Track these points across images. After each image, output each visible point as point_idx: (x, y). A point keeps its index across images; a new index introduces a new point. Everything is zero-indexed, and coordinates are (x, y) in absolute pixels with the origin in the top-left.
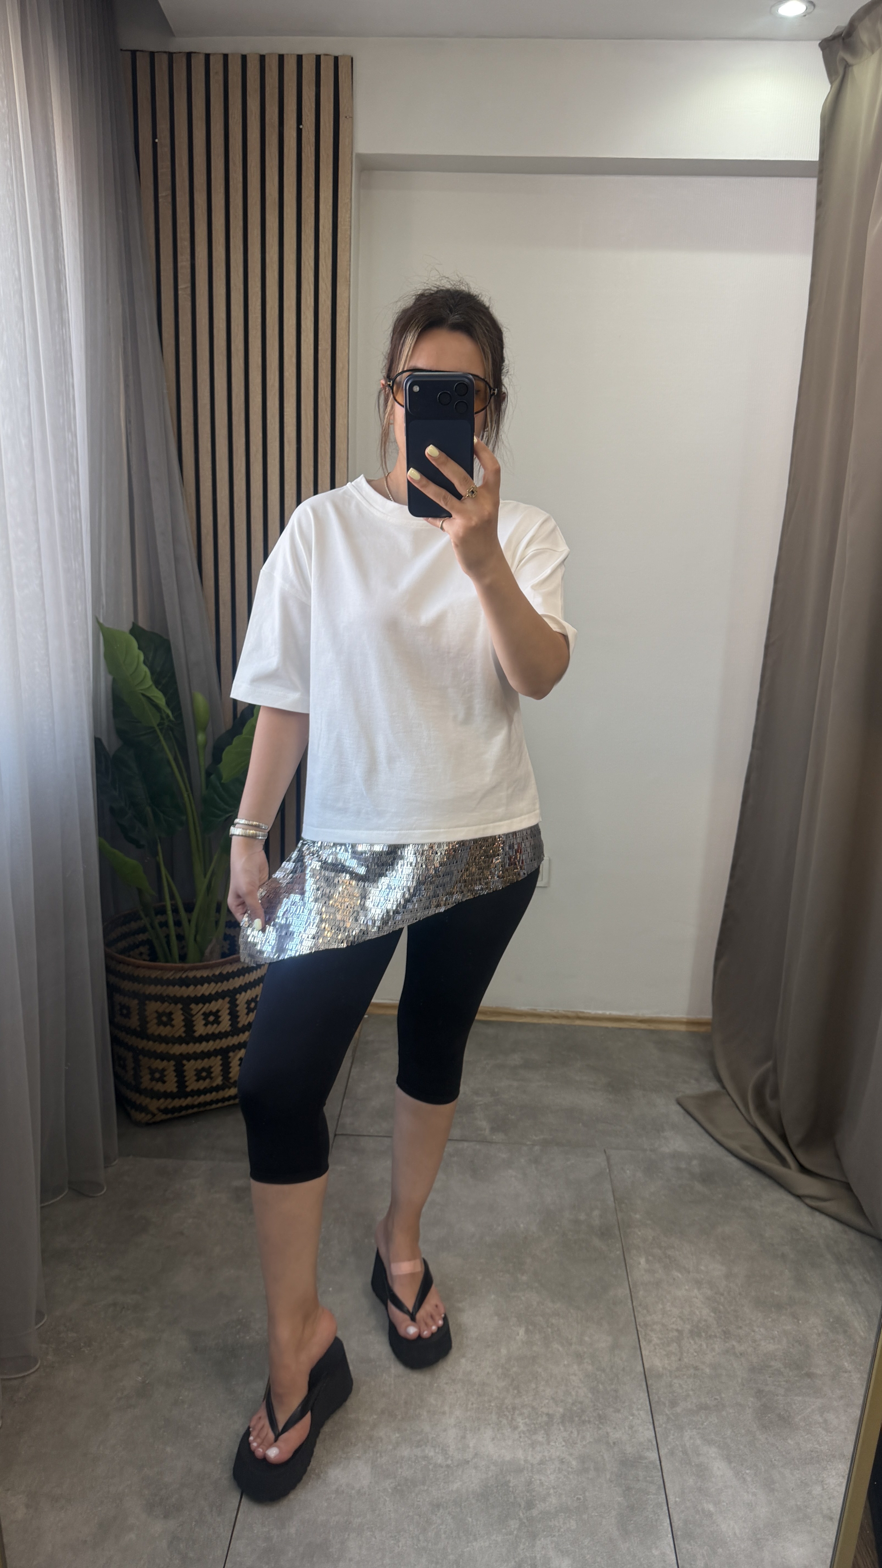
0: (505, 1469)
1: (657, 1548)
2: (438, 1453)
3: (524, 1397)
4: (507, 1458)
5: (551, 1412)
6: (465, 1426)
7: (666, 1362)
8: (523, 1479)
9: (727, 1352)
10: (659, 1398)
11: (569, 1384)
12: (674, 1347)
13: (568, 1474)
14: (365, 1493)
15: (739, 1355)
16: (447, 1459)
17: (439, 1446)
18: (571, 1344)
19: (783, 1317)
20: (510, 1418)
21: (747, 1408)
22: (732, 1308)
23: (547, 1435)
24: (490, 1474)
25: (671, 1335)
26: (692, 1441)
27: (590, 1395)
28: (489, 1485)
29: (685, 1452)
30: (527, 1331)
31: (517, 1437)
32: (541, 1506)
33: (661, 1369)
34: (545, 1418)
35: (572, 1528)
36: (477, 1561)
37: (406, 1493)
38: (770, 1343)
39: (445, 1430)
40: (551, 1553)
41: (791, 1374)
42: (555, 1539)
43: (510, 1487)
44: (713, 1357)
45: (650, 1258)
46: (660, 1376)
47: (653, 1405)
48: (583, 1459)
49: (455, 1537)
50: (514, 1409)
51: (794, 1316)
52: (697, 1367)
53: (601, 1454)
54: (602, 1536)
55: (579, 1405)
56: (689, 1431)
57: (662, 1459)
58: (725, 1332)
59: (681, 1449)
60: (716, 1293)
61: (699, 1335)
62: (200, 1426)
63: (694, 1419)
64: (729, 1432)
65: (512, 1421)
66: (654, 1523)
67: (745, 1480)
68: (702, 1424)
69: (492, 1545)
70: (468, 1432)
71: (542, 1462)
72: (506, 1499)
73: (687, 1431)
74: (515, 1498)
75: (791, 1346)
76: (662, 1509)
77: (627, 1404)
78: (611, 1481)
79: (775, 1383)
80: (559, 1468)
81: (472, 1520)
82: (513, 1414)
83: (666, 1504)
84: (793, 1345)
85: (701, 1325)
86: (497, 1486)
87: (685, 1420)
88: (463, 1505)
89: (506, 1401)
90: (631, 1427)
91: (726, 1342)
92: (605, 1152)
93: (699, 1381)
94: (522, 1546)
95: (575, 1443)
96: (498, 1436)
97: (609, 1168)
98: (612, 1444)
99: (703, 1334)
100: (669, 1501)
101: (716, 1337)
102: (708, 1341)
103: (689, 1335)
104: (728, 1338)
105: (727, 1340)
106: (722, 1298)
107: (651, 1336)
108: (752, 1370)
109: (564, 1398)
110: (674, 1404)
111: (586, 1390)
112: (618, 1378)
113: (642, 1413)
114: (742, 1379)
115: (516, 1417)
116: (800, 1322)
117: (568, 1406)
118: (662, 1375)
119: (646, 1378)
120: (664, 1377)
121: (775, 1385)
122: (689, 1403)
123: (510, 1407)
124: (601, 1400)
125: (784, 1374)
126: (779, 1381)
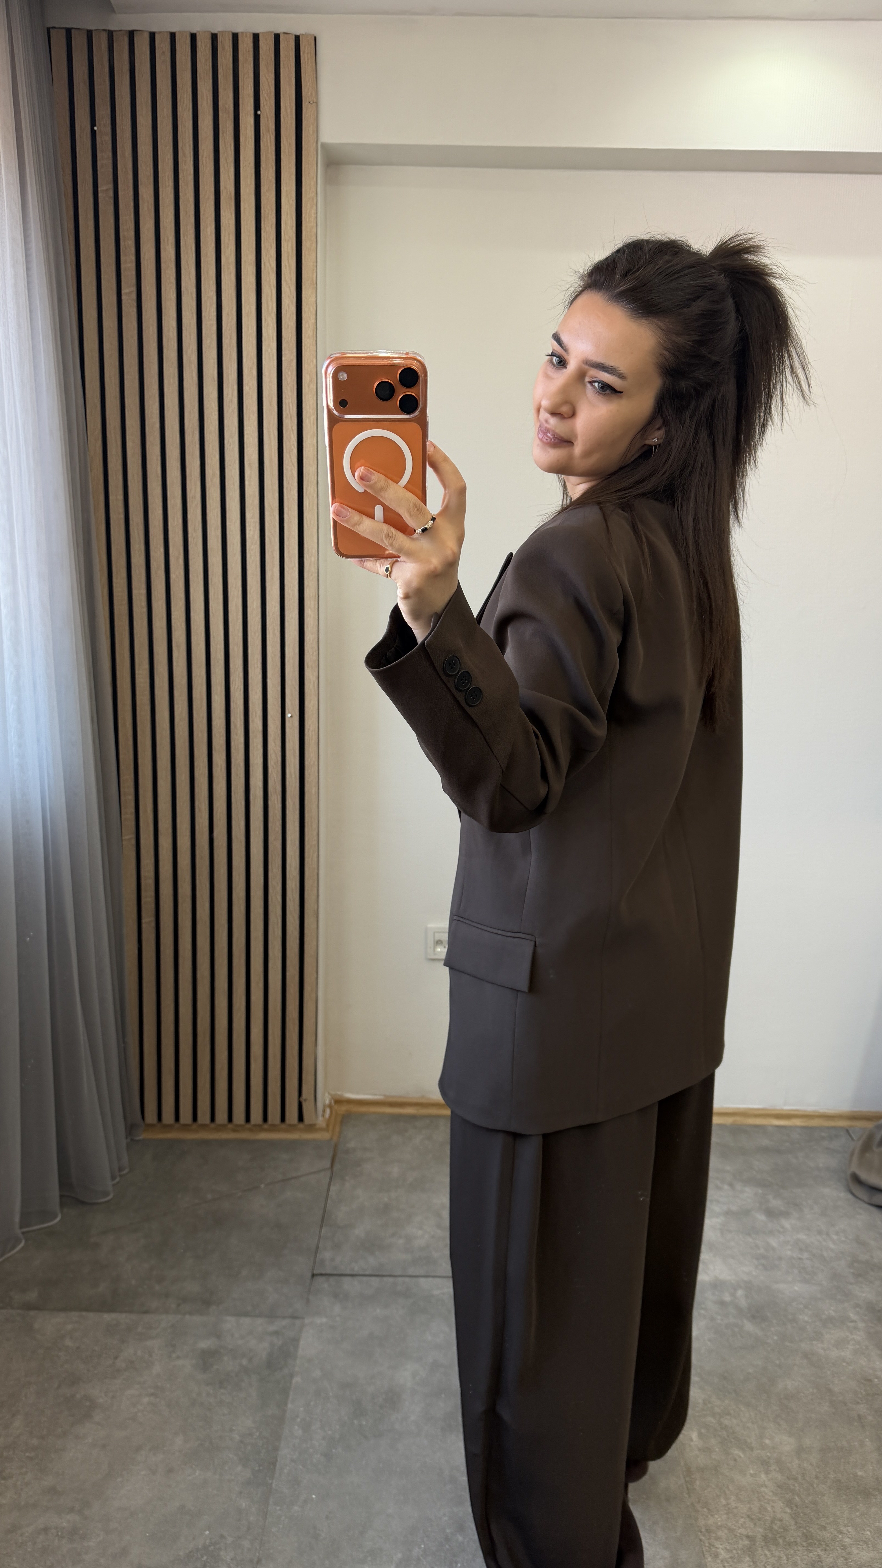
19: (873, 1509)
22: (810, 1498)
25: (741, 1543)
38: (863, 1549)
45: (703, 1431)
58: (806, 1536)
60: (788, 1478)
61: (775, 1543)
85: (776, 1527)
91: (810, 1551)
99: (781, 1541)
101: (796, 1543)
102: (787, 1552)
103: (763, 1544)
104: (810, 1545)
105: (811, 1548)
106: (796, 1485)
107: (716, 1548)
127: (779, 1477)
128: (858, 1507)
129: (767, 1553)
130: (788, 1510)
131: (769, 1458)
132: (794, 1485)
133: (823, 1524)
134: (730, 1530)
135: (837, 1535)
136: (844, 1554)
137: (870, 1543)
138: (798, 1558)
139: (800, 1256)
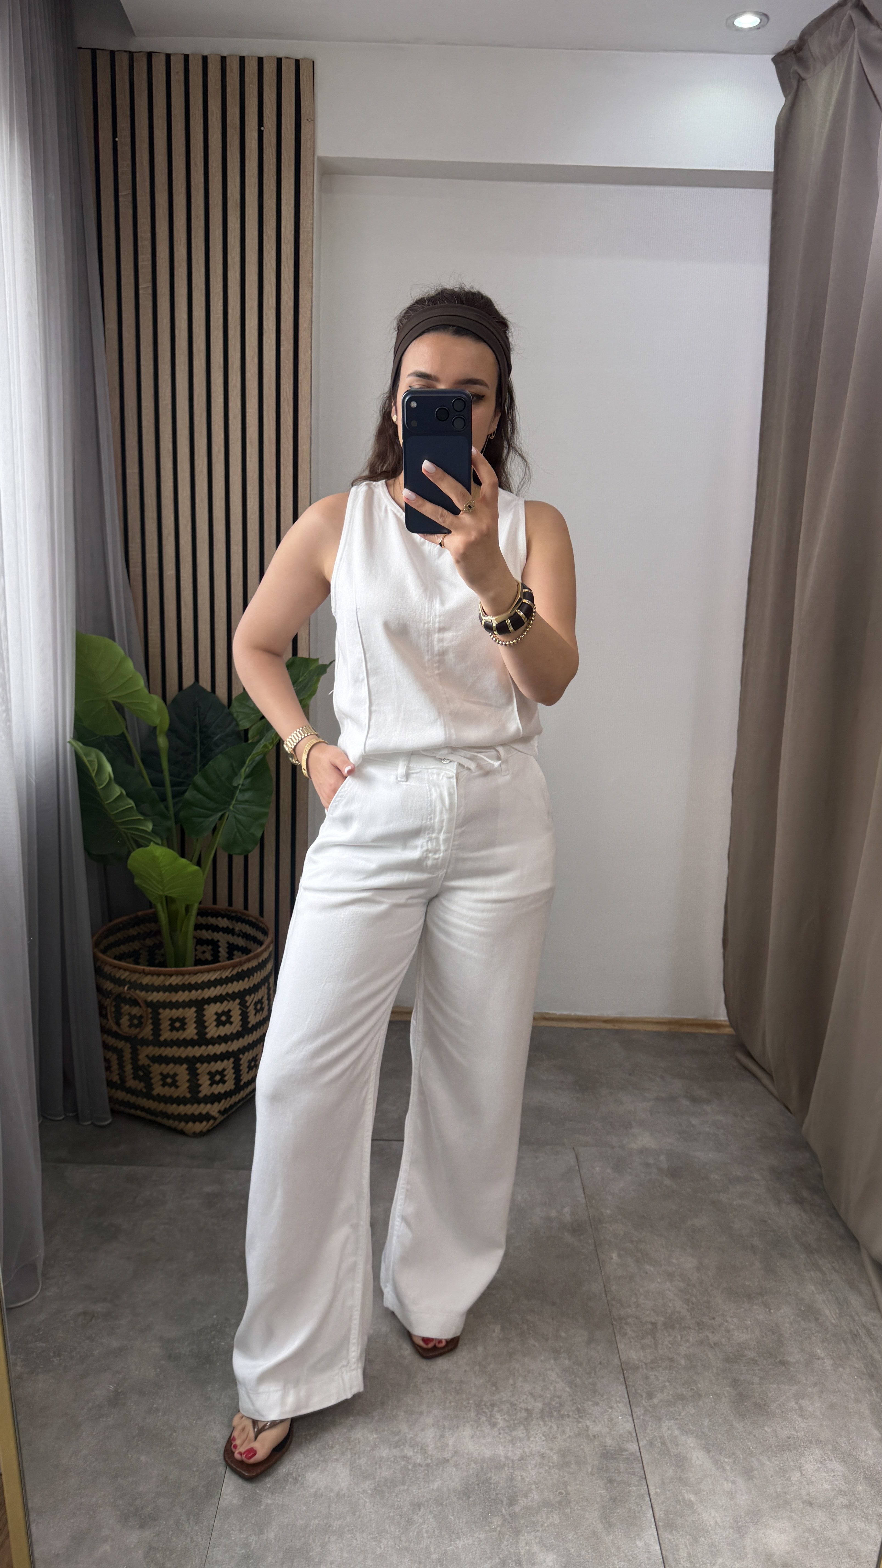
0: (485, 1465)
1: (640, 1540)
2: (417, 1453)
3: (502, 1394)
4: (487, 1456)
5: (530, 1407)
6: (444, 1425)
7: (642, 1354)
8: (504, 1475)
9: (701, 1343)
10: (636, 1390)
11: (547, 1380)
12: (648, 1340)
13: (549, 1468)
14: (344, 1496)
15: (713, 1345)
16: (427, 1458)
17: (418, 1445)
18: (547, 1340)
19: (755, 1307)
20: (489, 1416)
21: (723, 1398)
22: (705, 1299)
23: (527, 1430)
24: (471, 1472)
25: (645, 1327)
26: (670, 1432)
27: (568, 1389)
28: (470, 1483)
29: (663, 1443)
31: (497, 1434)
32: (522, 1502)
33: (637, 1362)
34: (524, 1414)
35: (556, 1522)
36: (460, 1559)
37: (386, 1494)
38: (743, 1332)
39: (423, 1430)
40: (536, 1548)
41: (765, 1361)
42: (539, 1534)
43: (491, 1484)
44: (688, 1348)
45: (622, 1252)
47: (631, 1398)
48: (563, 1453)
49: (438, 1537)
50: (493, 1405)
51: (766, 1305)
52: (672, 1358)
53: (582, 1447)
54: (585, 1529)
55: (557, 1400)
56: (667, 1421)
57: (641, 1450)
58: (698, 1324)
59: (659, 1440)
60: (688, 1285)
61: (673, 1328)
62: (174, 1434)
63: (671, 1409)
64: (707, 1421)
65: (490, 1417)
66: (637, 1515)
67: (724, 1469)
68: (680, 1415)
69: (476, 1543)
70: (447, 1431)
71: (521, 1459)
72: (488, 1496)
73: (665, 1423)
74: (497, 1494)
75: (764, 1335)
76: (645, 1500)
77: (605, 1397)
78: (593, 1475)
79: (750, 1372)
80: (540, 1464)
81: (455, 1518)
82: (492, 1411)
83: (648, 1495)
84: (766, 1334)
85: (674, 1317)
86: (478, 1484)
87: (663, 1411)
88: (444, 1503)
89: (485, 1399)
90: (611, 1420)
91: (700, 1333)
92: (574, 1149)
93: (674, 1373)
94: (505, 1543)
95: (555, 1438)
96: (478, 1433)
97: (578, 1165)
98: (592, 1438)
99: (677, 1326)
100: (650, 1491)
101: (690, 1328)
102: (682, 1333)
103: (663, 1327)
104: (702, 1329)
105: (700, 1331)
106: (695, 1290)
107: (626, 1330)
108: (727, 1360)
109: (542, 1393)
110: (650, 1396)
111: (564, 1385)
112: (595, 1371)
113: (620, 1405)
114: (717, 1368)
115: (495, 1413)
116: (772, 1311)
117: (547, 1401)
118: (638, 1367)
119: (623, 1371)
120: (641, 1370)
121: (749, 1374)
122: (665, 1394)
123: (488, 1404)
124: (579, 1393)
125: (758, 1363)
126: (753, 1370)
127: (682, 1285)
128: (744, 1306)
129: (666, 1334)
130: (685, 1306)
131: (674, 1272)
132: (692, 1290)
133: (714, 1315)
134: (638, 1318)
135: (724, 1323)
136: (728, 1335)
137: (749, 1328)
138: (690, 1337)
139: (717, 1133)
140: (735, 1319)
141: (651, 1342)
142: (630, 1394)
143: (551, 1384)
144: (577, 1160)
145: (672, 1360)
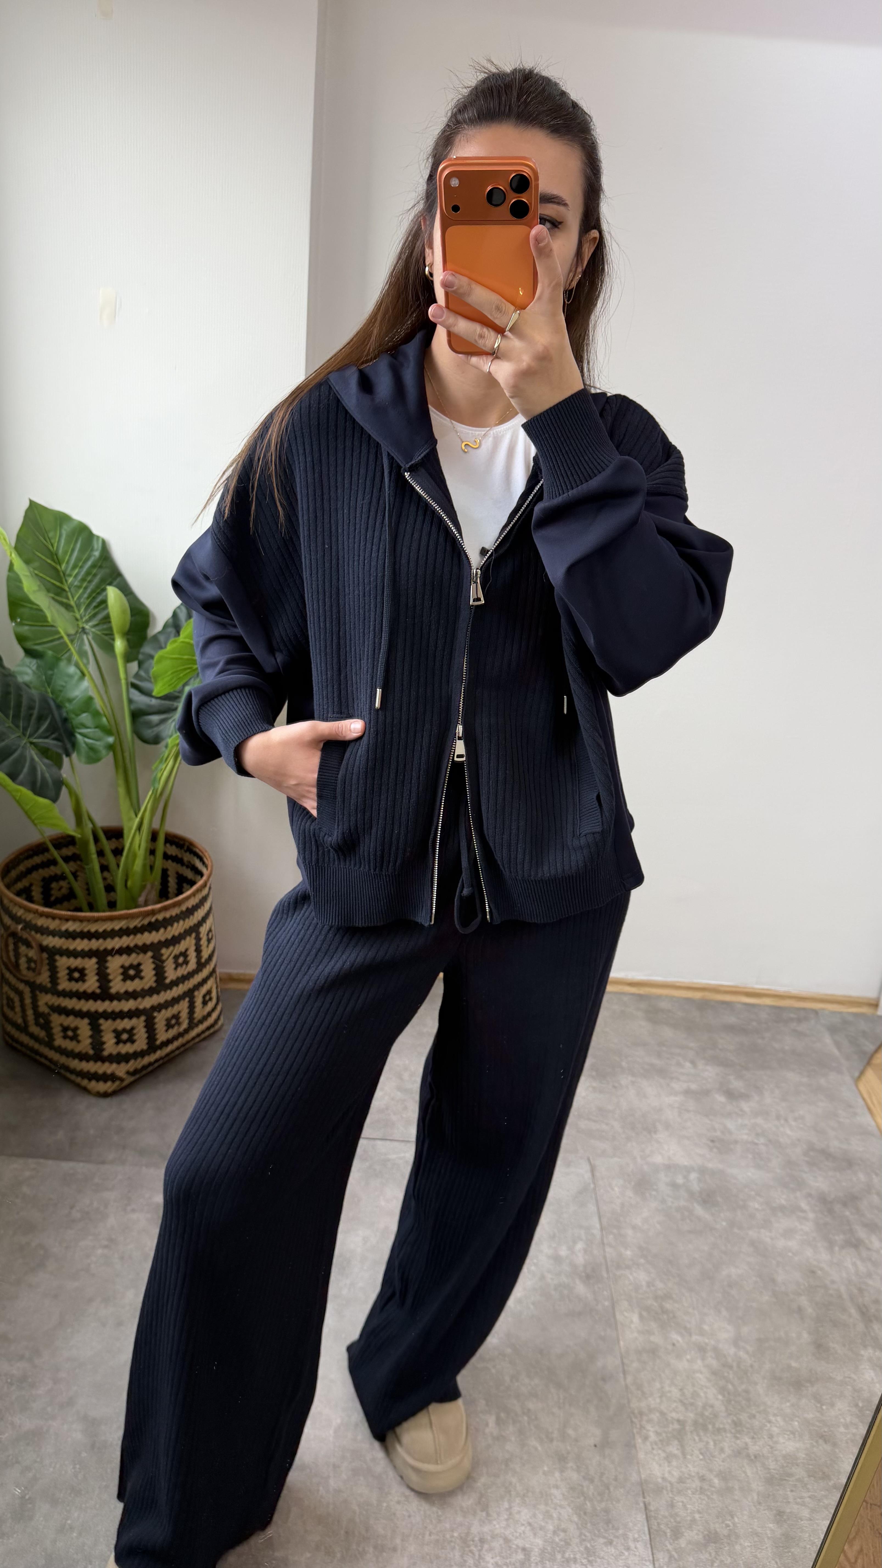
3: (495, 1522)
5: (527, 1546)
7: (667, 1469)
9: (738, 1453)
10: (659, 1524)
11: (550, 1501)
12: (674, 1447)
15: (753, 1458)
18: (551, 1440)
19: (803, 1400)
20: (477, 1557)
21: (766, 1540)
22: (743, 1387)
25: (671, 1427)
27: (575, 1518)
30: (499, 1421)
33: (660, 1480)
38: (789, 1439)
44: (723, 1462)
45: (643, 1313)
46: (659, 1490)
47: (652, 1537)
50: (482, 1541)
51: (817, 1398)
52: (703, 1476)
55: (562, 1535)
58: (735, 1424)
60: (723, 1365)
61: (705, 1428)
63: (702, 1557)
75: (815, 1444)
77: (621, 1532)
82: (480, 1551)
84: (817, 1442)
85: (707, 1414)
91: (738, 1439)
92: (589, 1159)
93: (706, 1499)
97: (594, 1183)
99: (710, 1427)
101: (725, 1430)
102: (716, 1438)
103: (692, 1428)
104: (738, 1432)
105: (738, 1435)
106: (731, 1372)
107: (647, 1430)
108: (770, 1481)
109: (543, 1524)
110: (677, 1534)
111: (570, 1510)
112: (610, 1492)
113: (639, 1545)
114: (758, 1494)
115: (485, 1553)
116: (824, 1407)
117: (549, 1535)
118: (663, 1488)
119: (643, 1493)
120: (665, 1492)
121: (797, 1504)
122: (695, 1532)
123: (476, 1539)
124: (589, 1525)
125: (808, 1486)
126: (801, 1498)
127: (714, 1364)
128: (789, 1398)
129: (697, 1438)
130: (720, 1397)
131: (707, 1344)
132: (728, 1373)
133: (754, 1412)
134: (662, 1414)
135: (766, 1424)
136: (771, 1443)
137: (797, 1433)
138: (725, 1444)
139: (756, 1141)
140: (779, 1419)
141: (678, 1449)
142: (652, 1531)
143: (555, 1509)
144: (593, 1175)
145: (702, 1479)
